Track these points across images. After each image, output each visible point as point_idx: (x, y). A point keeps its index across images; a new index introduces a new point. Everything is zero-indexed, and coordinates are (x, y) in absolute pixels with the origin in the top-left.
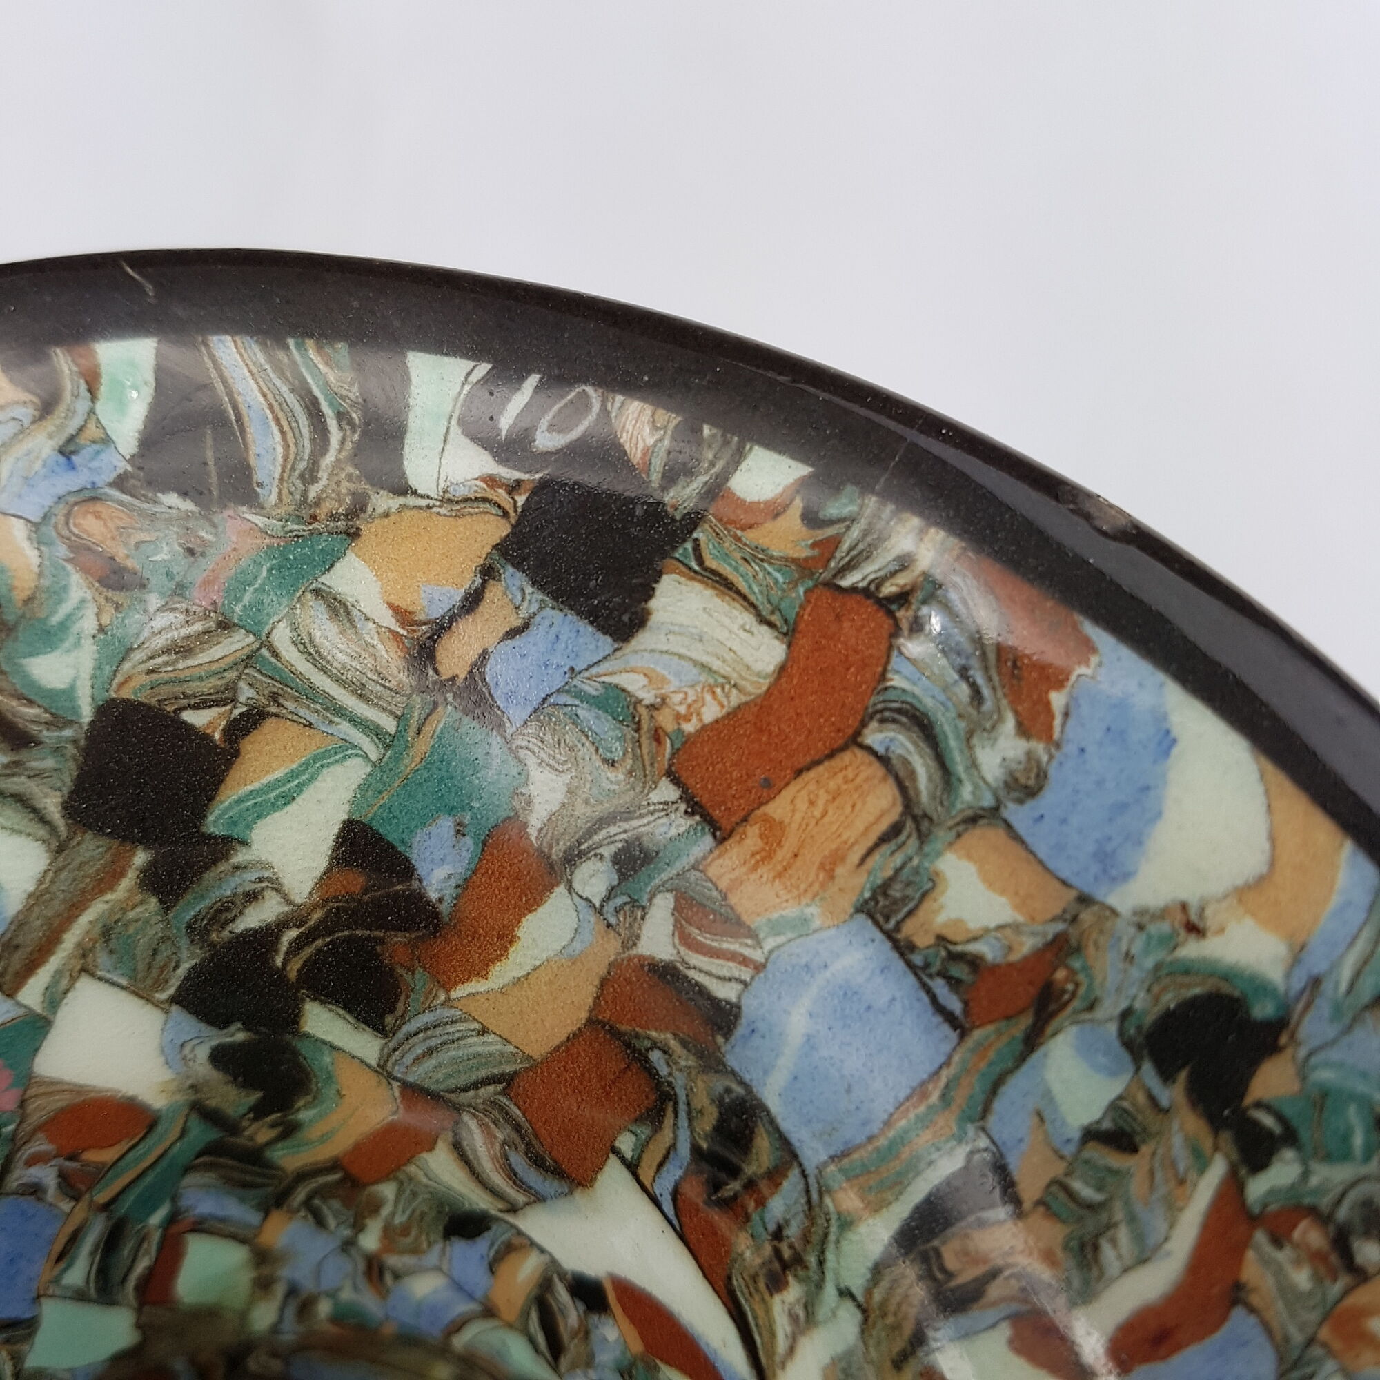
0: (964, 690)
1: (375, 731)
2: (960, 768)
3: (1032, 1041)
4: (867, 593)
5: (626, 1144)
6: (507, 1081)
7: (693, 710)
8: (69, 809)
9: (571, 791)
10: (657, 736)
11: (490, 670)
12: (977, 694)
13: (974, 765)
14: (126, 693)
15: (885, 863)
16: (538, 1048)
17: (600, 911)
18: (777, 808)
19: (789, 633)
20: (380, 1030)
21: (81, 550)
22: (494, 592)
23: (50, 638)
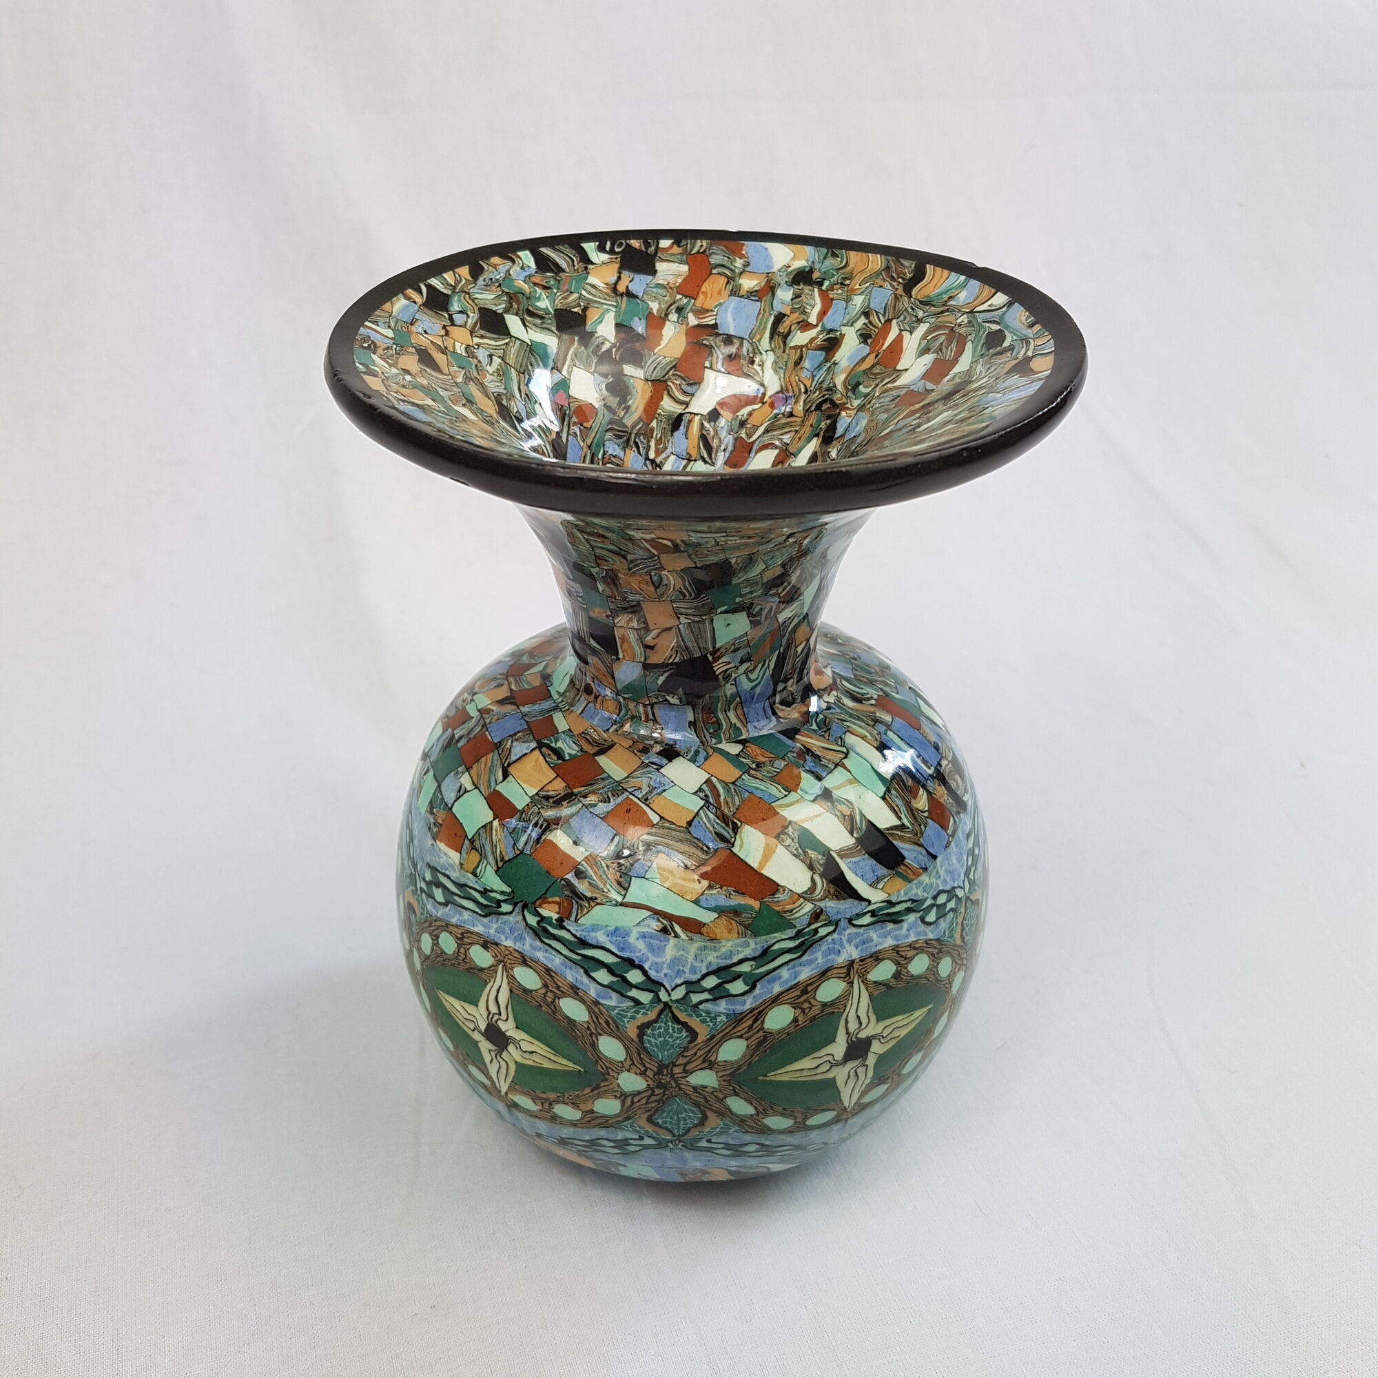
0: (726, 258)
1: (613, 305)
2: (733, 268)
3: (773, 295)
4: (698, 252)
5: (707, 364)
6: (675, 366)
7: (676, 282)
8: (558, 329)
9: (659, 304)
10: (671, 288)
11: (630, 288)
12: (729, 258)
13: (736, 267)
14: (558, 307)
15: (730, 287)
16: (678, 355)
17: (678, 322)
18: (703, 289)
19: (687, 263)
20: (642, 367)
21: (535, 284)
22: (622, 275)
23: (539, 299)
